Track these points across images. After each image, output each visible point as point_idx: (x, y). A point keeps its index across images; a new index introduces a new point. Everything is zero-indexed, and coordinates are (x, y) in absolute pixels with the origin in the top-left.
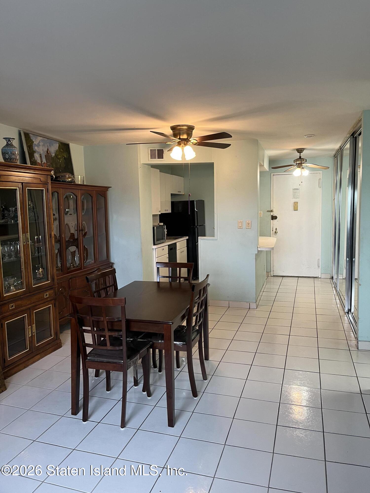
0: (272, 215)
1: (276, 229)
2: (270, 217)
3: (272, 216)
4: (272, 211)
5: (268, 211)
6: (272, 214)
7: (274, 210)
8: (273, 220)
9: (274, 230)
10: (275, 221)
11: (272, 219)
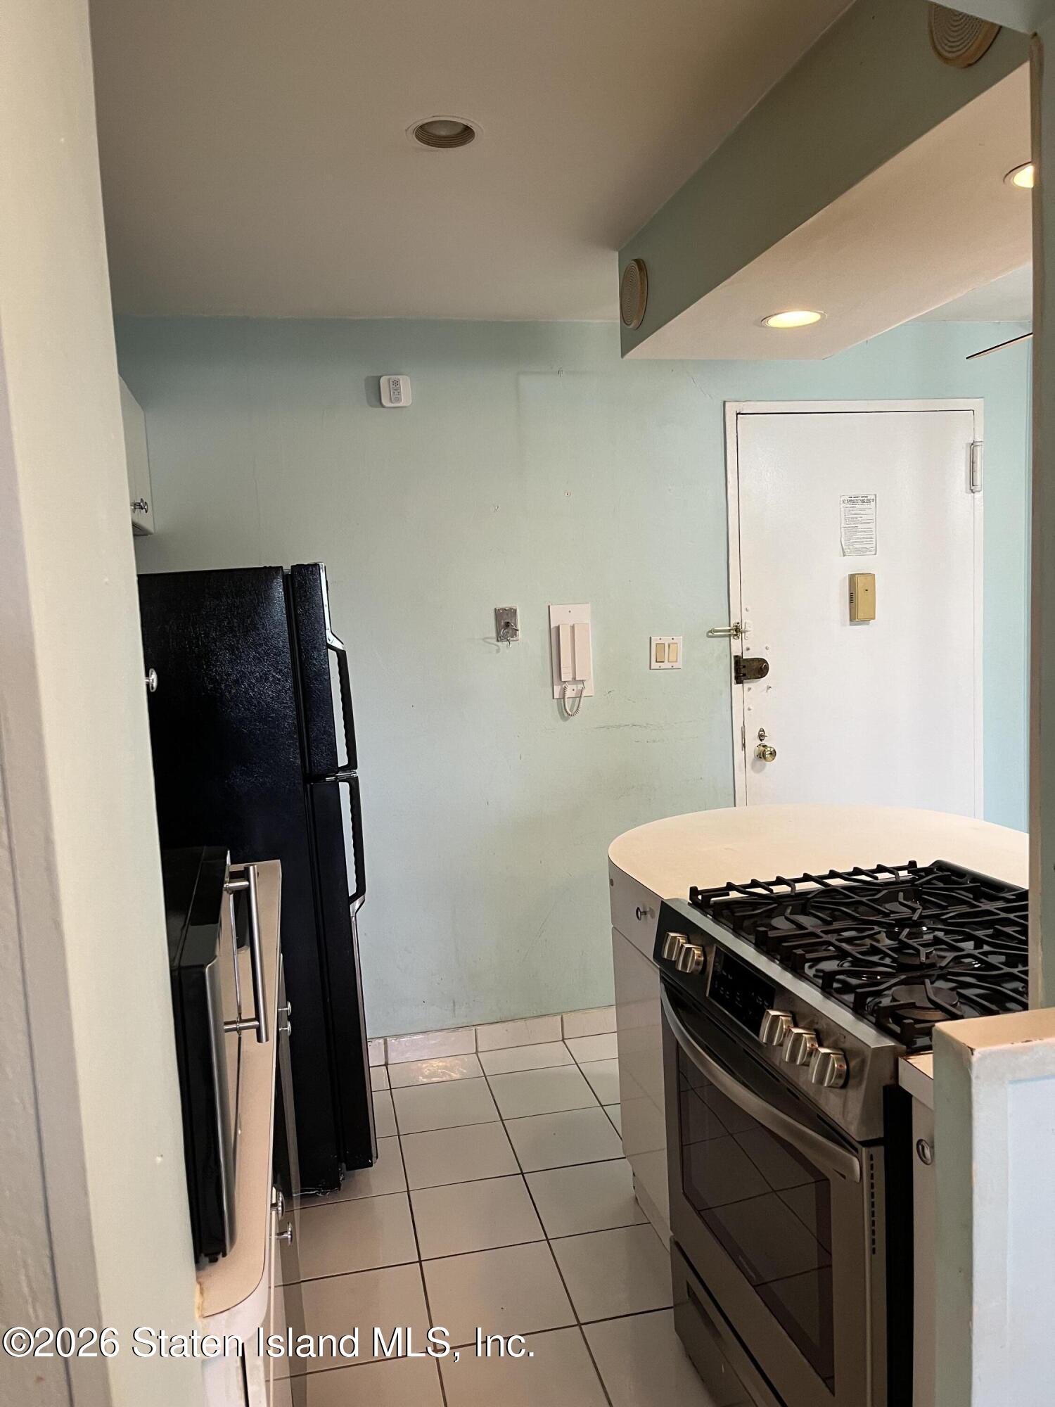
0: (740, 654)
1: (761, 737)
2: (726, 670)
3: (736, 657)
4: (737, 631)
5: (712, 633)
6: (737, 647)
7: (748, 624)
8: (746, 686)
9: (753, 744)
10: (755, 687)
11: (739, 680)
